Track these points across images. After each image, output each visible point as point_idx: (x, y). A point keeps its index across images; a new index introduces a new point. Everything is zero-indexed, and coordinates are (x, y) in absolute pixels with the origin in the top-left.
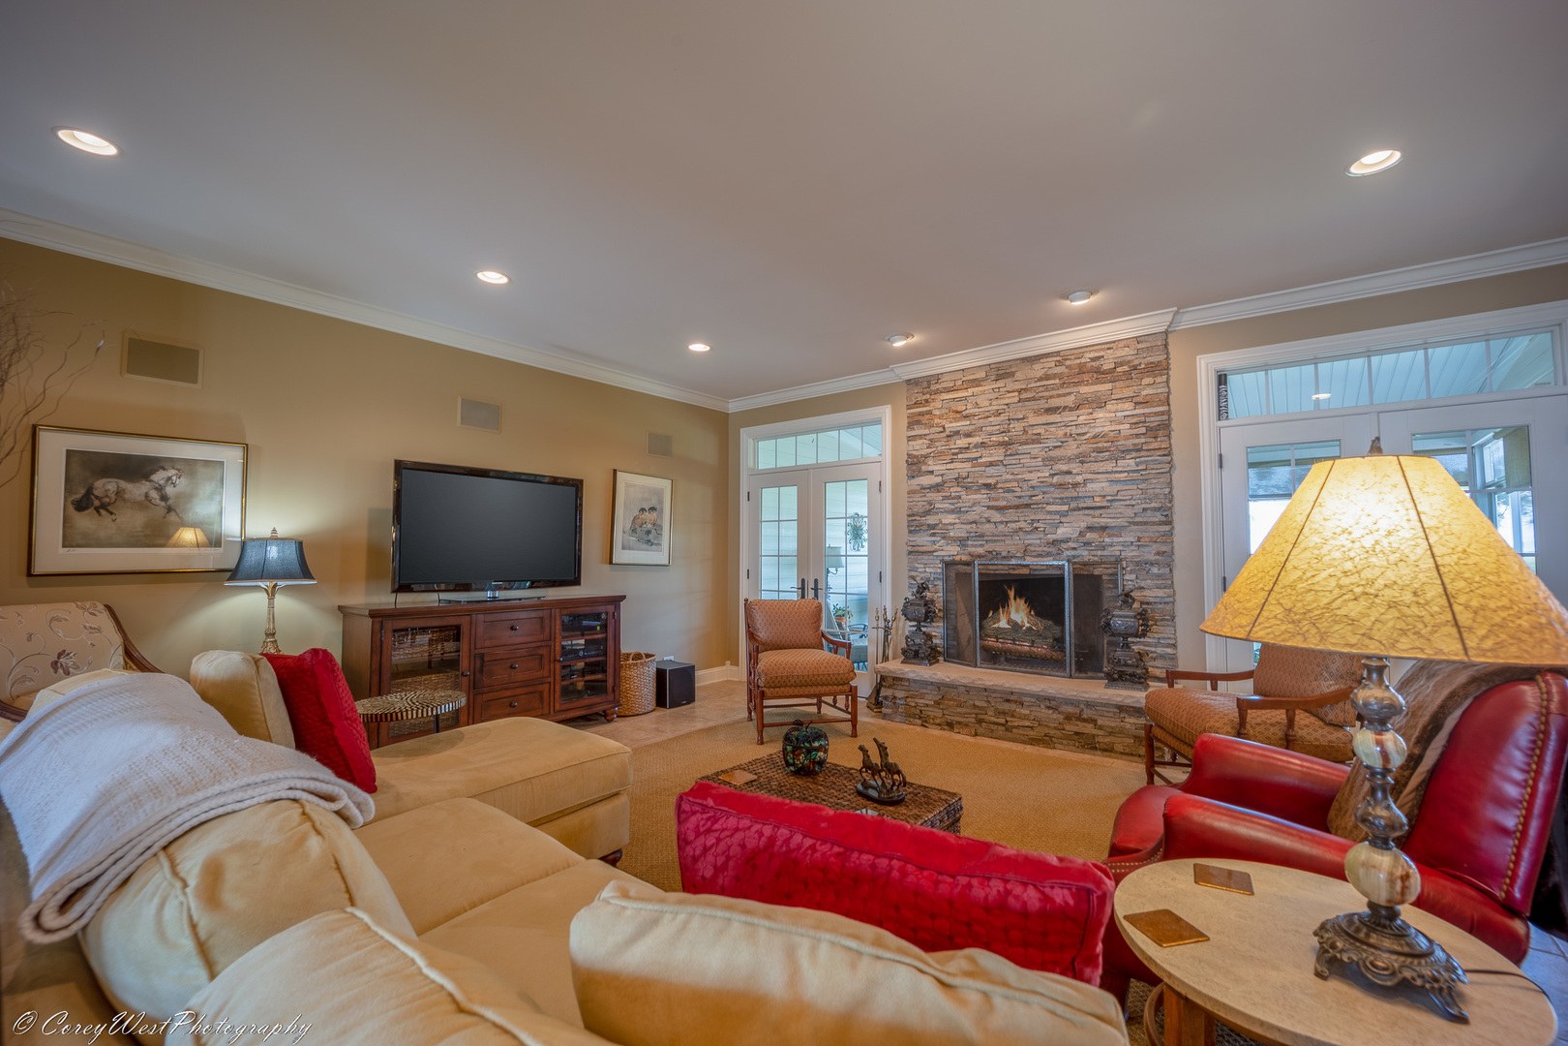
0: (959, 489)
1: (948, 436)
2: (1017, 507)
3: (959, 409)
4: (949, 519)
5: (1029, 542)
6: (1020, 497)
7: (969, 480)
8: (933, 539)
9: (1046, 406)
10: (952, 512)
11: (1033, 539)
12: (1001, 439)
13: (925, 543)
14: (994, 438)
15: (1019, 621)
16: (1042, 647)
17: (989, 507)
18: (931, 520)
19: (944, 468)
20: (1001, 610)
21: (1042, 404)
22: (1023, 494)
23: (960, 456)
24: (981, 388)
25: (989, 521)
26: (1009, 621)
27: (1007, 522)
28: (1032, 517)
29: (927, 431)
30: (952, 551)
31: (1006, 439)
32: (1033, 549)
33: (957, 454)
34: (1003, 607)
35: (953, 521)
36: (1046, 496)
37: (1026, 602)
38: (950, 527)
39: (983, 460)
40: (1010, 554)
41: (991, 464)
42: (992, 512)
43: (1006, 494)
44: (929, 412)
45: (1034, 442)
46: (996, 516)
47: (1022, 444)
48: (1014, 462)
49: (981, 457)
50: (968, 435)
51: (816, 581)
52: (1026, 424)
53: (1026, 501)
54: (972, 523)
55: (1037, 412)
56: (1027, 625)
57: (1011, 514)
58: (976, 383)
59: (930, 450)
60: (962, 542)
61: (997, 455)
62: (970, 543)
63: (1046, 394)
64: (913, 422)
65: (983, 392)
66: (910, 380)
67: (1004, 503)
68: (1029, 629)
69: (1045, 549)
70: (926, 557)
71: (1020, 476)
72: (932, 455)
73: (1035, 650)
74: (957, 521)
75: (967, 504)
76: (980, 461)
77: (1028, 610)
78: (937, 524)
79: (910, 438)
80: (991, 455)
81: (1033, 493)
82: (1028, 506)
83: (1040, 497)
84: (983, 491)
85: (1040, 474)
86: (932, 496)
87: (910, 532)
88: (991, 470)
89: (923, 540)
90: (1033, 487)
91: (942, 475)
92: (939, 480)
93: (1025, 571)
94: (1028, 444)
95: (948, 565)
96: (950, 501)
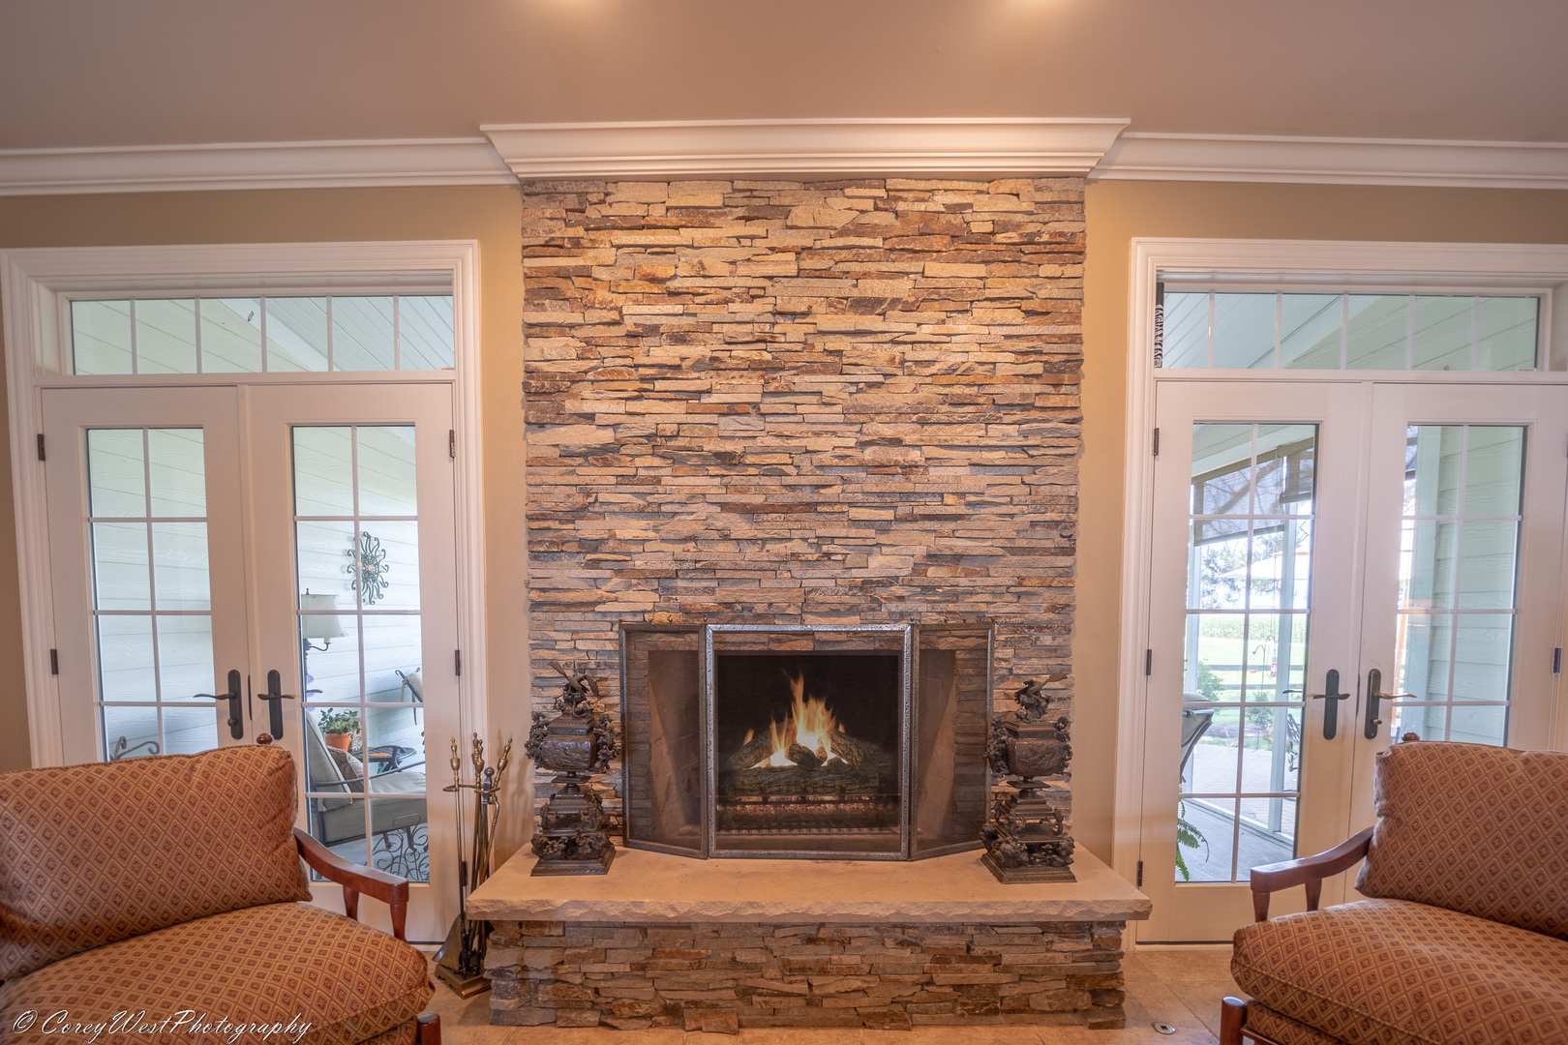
0: (657, 461)
1: (631, 335)
2: (787, 509)
3: (660, 273)
4: (632, 529)
5: (813, 583)
6: (792, 487)
7: (680, 442)
8: (594, 573)
9: (855, 293)
10: (640, 513)
11: (820, 578)
12: (755, 356)
13: (574, 584)
14: (739, 352)
15: (814, 748)
16: (860, 801)
17: (725, 507)
18: (589, 529)
19: (622, 410)
20: (774, 726)
21: (846, 287)
22: (803, 481)
23: (659, 385)
24: (711, 233)
25: (726, 538)
26: (795, 752)
27: (765, 541)
28: (821, 532)
29: (576, 318)
30: (640, 601)
31: (767, 356)
32: (819, 598)
33: (652, 379)
34: (780, 720)
35: (643, 535)
36: (850, 488)
37: (827, 707)
38: (634, 548)
39: (714, 398)
40: (773, 610)
41: (731, 410)
42: (734, 517)
43: (764, 480)
44: (585, 273)
45: (825, 369)
46: (741, 527)
47: (801, 371)
48: (784, 409)
49: (709, 392)
50: (679, 338)
51: (274, 678)
52: (811, 329)
53: (806, 496)
54: (686, 540)
55: (837, 304)
56: (831, 756)
57: (774, 524)
58: (698, 216)
59: (585, 365)
60: (663, 581)
61: (747, 388)
62: (680, 583)
63: (855, 267)
64: (540, 290)
65: (715, 245)
66: (532, 182)
67: (759, 500)
68: (835, 763)
69: (846, 598)
70: (577, 616)
71: (794, 443)
72: (590, 376)
73: (848, 807)
74: (651, 534)
75: (676, 498)
76: (705, 399)
77: (833, 723)
78: (602, 541)
79: (533, 330)
80: (732, 390)
81: (822, 481)
82: (810, 507)
83: (837, 489)
84: (713, 470)
85: (838, 442)
86: (590, 473)
87: (535, 556)
88: (729, 424)
89: (568, 574)
90: (821, 467)
91: (615, 426)
92: (607, 436)
94: (813, 372)
95: (633, 632)
96: (636, 489)
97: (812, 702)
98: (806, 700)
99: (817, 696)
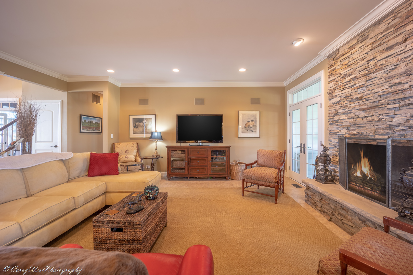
0: (347, 102)
1: (343, 77)
2: (372, 108)
3: (346, 63)
4: (343, 117)
5: (377, 127)
6: (373, 102)
7: (351, 97)
8: (337, 127)
9: (386, 47)
10: (344, 113)
11: (379, 125)
12: (364, 73)
13: (334, 129)
14: (361, 73)
15: (366, 173)
16: (376, 192)
17: (359, 110)
18: (336, 118)
19: (341, 93)
20: (357, 164)
21: (385, 46)
22: (374, 100)
23: (347, 86)
24: (355, 49)
25: (359, 117)
26: (362, 173)
27: (367, 117)
28: (379, 113)
29: (335, 78)
30: (344, 132)
31: (367, 72)
32: (379, 131)
33: (345, 85)
34: (358, 163)
35: (344, 118)
36: (387, 100)
37: (369, 161)
38: (343, 121)
39: (356, 86)
40: (367, 134)
41: (360, 87)
42: (361, 112)
43: (367, 102)
44: (335, 69)
45: (380, 69)
46: (363, 114)
47: (374, 73)
48: (370, 83)
49: (355, 85)
50: (350, 75)
51: (304, 144)
52: (376, 61)
53: (377, 104)
54: (351, 118)
55: (382, 52)
56: (370, 176)
57: (369, 113)
58: (353, 47)
59: (336, 86)
60: (348, 128)
61: (362, 81)
62: (351, 128)
63: (387, 39)
64: (331, 74)
65: (356, 51)
66: (328, 56)
67: (366, 107)
68: (370, 178)
69: (386, 131)
70: (334, 135)
71: (373, 91)
72: (337, 88)
73: (373, 193)
74: (346, 118)
75: (350, 109)
76: (355, 86)
77: (370, 166)
78: (338, 120)
79: (330, 82)
80: (359, 82)
81: (379, 99)
82: (377, 107)
83: (384, 101)
84: (357, 102)
85: (383, 88)
86: (337, 107)
87: (330, 124)
88: (360, 90)
89: (334, 127)
90: (380, 96)
91: (341, 96)
92: (339, 99)
93: (374, 143)
94: (377, 72)
95: (341, 140)
96: (343, 109)
97: (365, 158)
98: (364, 158)
99: (366, 157)
